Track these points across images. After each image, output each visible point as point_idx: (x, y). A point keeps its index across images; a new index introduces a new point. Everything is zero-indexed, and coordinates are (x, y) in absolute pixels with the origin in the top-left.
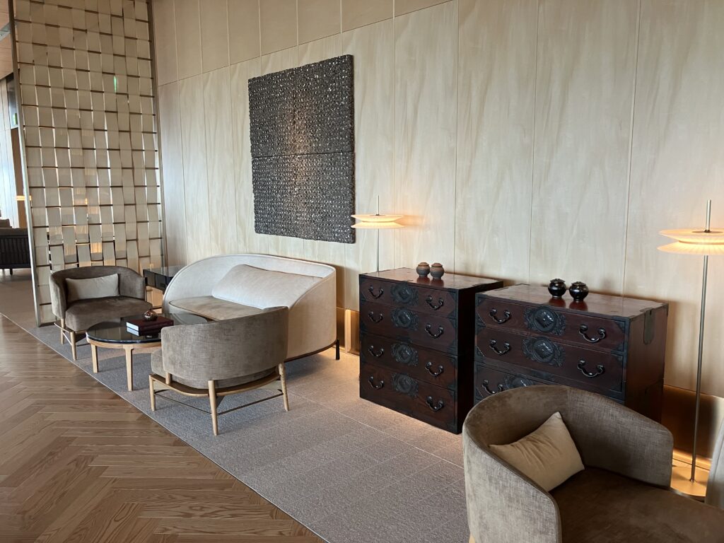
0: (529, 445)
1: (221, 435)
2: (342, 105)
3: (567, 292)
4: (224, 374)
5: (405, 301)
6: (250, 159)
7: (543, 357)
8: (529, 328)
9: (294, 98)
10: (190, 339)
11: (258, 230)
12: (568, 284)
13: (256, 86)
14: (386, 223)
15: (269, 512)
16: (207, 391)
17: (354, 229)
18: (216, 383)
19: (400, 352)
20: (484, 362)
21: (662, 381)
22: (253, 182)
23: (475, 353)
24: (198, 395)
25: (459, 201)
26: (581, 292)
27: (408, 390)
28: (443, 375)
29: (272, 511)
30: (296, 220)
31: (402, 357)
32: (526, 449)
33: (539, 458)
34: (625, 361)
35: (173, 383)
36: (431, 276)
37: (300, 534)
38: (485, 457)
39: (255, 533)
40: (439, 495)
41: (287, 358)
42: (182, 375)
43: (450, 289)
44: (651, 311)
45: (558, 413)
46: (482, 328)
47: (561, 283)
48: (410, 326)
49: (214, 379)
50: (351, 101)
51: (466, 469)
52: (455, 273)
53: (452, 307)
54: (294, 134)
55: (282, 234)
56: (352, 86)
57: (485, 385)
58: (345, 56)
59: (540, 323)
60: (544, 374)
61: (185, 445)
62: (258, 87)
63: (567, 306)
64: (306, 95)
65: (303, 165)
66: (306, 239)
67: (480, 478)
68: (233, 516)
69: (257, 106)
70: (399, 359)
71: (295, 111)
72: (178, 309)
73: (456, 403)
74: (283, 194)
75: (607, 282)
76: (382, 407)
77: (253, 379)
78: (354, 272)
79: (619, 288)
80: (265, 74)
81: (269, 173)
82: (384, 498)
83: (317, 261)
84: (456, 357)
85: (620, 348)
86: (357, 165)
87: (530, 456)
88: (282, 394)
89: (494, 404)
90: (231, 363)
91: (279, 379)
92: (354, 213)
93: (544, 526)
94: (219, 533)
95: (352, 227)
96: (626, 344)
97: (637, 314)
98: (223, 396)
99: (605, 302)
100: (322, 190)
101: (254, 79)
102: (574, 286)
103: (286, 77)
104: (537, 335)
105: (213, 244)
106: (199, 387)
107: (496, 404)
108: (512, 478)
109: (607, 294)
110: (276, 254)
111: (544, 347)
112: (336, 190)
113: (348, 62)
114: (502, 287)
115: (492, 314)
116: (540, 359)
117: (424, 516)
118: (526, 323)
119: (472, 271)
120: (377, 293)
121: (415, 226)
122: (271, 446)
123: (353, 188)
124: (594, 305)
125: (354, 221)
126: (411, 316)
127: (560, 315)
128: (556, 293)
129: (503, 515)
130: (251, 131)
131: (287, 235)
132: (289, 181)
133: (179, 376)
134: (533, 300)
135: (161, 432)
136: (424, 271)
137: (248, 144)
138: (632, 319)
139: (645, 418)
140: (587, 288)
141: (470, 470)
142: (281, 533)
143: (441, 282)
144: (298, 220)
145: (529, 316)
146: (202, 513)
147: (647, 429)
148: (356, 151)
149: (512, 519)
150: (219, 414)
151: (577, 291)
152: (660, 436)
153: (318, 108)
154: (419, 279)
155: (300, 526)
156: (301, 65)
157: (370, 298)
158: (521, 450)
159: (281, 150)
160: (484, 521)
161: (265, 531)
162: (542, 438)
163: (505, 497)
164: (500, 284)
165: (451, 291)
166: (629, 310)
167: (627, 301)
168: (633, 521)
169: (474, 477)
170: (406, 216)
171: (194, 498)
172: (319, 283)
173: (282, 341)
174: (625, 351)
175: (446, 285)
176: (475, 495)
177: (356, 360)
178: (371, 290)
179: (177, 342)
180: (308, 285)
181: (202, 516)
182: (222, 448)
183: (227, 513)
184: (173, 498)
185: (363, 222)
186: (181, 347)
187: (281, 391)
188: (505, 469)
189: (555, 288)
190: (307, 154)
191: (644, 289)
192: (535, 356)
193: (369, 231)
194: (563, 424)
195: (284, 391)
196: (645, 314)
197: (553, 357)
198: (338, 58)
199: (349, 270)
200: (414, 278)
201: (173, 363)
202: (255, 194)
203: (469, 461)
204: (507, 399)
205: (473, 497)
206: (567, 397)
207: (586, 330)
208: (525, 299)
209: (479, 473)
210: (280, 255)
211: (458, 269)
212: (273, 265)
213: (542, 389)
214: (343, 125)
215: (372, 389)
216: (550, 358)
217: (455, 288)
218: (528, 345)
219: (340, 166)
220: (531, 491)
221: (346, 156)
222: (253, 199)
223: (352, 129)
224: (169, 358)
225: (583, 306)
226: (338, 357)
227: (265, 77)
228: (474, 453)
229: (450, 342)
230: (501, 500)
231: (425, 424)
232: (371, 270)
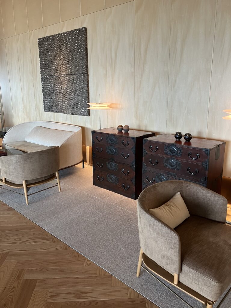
0: (167, 208)
1: (30, 205)
2: (82, 51)
3: (183, 137)
4: (30, 178)
5: (112, 143)
6: (40, 77)
7: (172, 166)
8: (166, 154)
9: (60, 48)
10: (13, 162)
11: (45, 110)
12: (183, 134)
13: (41, 41)
14: (104, 107)
15: (52, 239)
16: (22, 185)
17: (89, 110)
18: (26, 181)
19: (110, 165)
20: (147, 169)
21: (221, 175)
22: (42, 88)
23: (143, 165)
24: (18, 187)
25: (136, 96)
26: (188, 138)
27: (114, 181)
28: (129, 174)
29: (53, 239)
30: (63, 105)
31: (112, 167)
32: (165, 209)
33: (171, 213)
34: (207, 168)
35: (6, 182)
36: (124, 131)
37: (66, 249)
38: (147, 216)
39: (45, 250)
40: (127, 227)
41: (60, 168)
42: (10, 178)
43: (132, 137)
44: (219, 146)
45: (179, 192)
46: (145, 154)
47: (180, 133)
48: (115, 153)
49: (25, 180)
50: (86, 49)
51: (139, 221)
52: (134, 130)
53: (133, 145)
54: (60, 65)
55: (56, 112)
56: (86, 42)
57: (147, 179)
58: (83, 28)
59: (171, 151)
60: (173, 173)
61: (13, 210)
62: (43, 43)
63: (183, 144)
64: (65, 46)
65: (65, 80)
66: (67, 114)
67: (145, 225)
68: (35, 242)
69: (42, 52)
70: (110, 168)
71: (60, 54)
72: (10, 147)
73: (135, 187)
74: (56, 93)
75: (200, 133)
76: (103, 189)
77: (44, 179)
78: (90, 129)
79: (205, 135)
80: (46, 36)
81: (49, 84)
82: (103, 231)
83: (73, 124)
84: (135, 167)
85: (205, 162)
86: (90, 80)
87: (167, 213)
88: (58, 185)
89: (151, 190)
90: (33, 172)
91: (56, 179)
92: (89, 102)
93: (173, 246)
94: (28, 250)
95: (88, 109)
96: (208, 160)
97: (213, 147)
98: (30, 187)
99: (199, 142)
100: (74, 91)
101: (41, 38)
102: (186, 135)
103: (55, 38)
104: (170, 157)
105: (25, 116)
106: (19, 184)
107: (152, 190)
108: (159, 226)
109: (200, 138)
110: (54, 121)
111: (172, 162)
112: (80, 91)
113: (84, 31)
114: (155, 136)
115: (150, 148)
116: (171, 167)
117: (121, 238)
118: (165, 152)
119: (142, 129)
120: (100, 139)
121: (116, 108)
122: (53, 208)
123: (88, 90)
124: (194, 143)
125: (89, 106)
126: (115, 149)
127: (180, 148)
128: (178, 138)
129: (155, 241)
130: (40, 64)
131: (59, 113)
132: (59, 87)
133: (9, 179)
134: (168, 142)
135: (2, 204)
136: (121, 129)
137: (39, 70)
138: (211, 150)
139: (216, 193)
140: (191, 135)
141: (140, 221)
142: (57, 249)
143: (128, 134)
144: (63, 106)
145: (166, 148)
146: (20, 242)
147: (217, 198)
148: (89, 73)
149: (159, 242)
150: (28, 195)
151: (187, 137)
152: (222, 201)
153: (71, 53)
154: (118, 133)
155: (66, 245)
156: (62, 32)
157: (97, 142)
158: (163, 210)
159: (55, 73)
160: (147, 243)
161: (49, 248)
162: (172, 204)
163: (156, 233)
164: (154, 134)
165: (132, 138)
166: (209, 145)
167: (208, 141)
168: (211, 239)
169: (142, 224)
170: (113, 104)
171: (17, 235)
172: (74, 134)
173: (56, 162)
174: (208, 163)
175: (130, 135)
176: (143, 232)
177: (91, 168)
178: (97, 138)
179: (7, 163)
180: (69, 135)
181: (20, 243)
182: (30, 210)
183: (32, 241)
184: (7, 235)
185: (93, 106)
186: (9, 166)
187: (57, 183)
188: (156, 221)
189: (177, 136)
190: (67, 74)
191: (215, 136)
192: (169, 166)
193: (96, 111)
194: (181, 197)
195: (58, 184)
196: (216, 147)
197: (177, 166)
198: (80, 29)
199: (87, 129)
200: (116, 132)
201: (6, 173)
202: (43, 93)
203: (140, 217)
204: (157, 187)
205: (142, 233)
206: (183, 185)
207: (191, 154)
208: (164, 141)
209: (145, 223)
210: (56, 121)
211: (136, 128)
212: (53, 126)
213: (172, 182)
214: (82, 61)
215: (98, 181)
216: (175, 167)
217: (134, 136)
218: (166, 161)
219: (82, 80)
220: (168, 231)
221: (84, 75)
222: (43, 95)
223: (87, 63)
224: (4, 171)
225: (189, 144)
226: (83, 167)
227: (45, 38)
228: (142, 214)
229: (132, 160)
230: (155, 235)
231: (122, 196)
232: (97, 129)
